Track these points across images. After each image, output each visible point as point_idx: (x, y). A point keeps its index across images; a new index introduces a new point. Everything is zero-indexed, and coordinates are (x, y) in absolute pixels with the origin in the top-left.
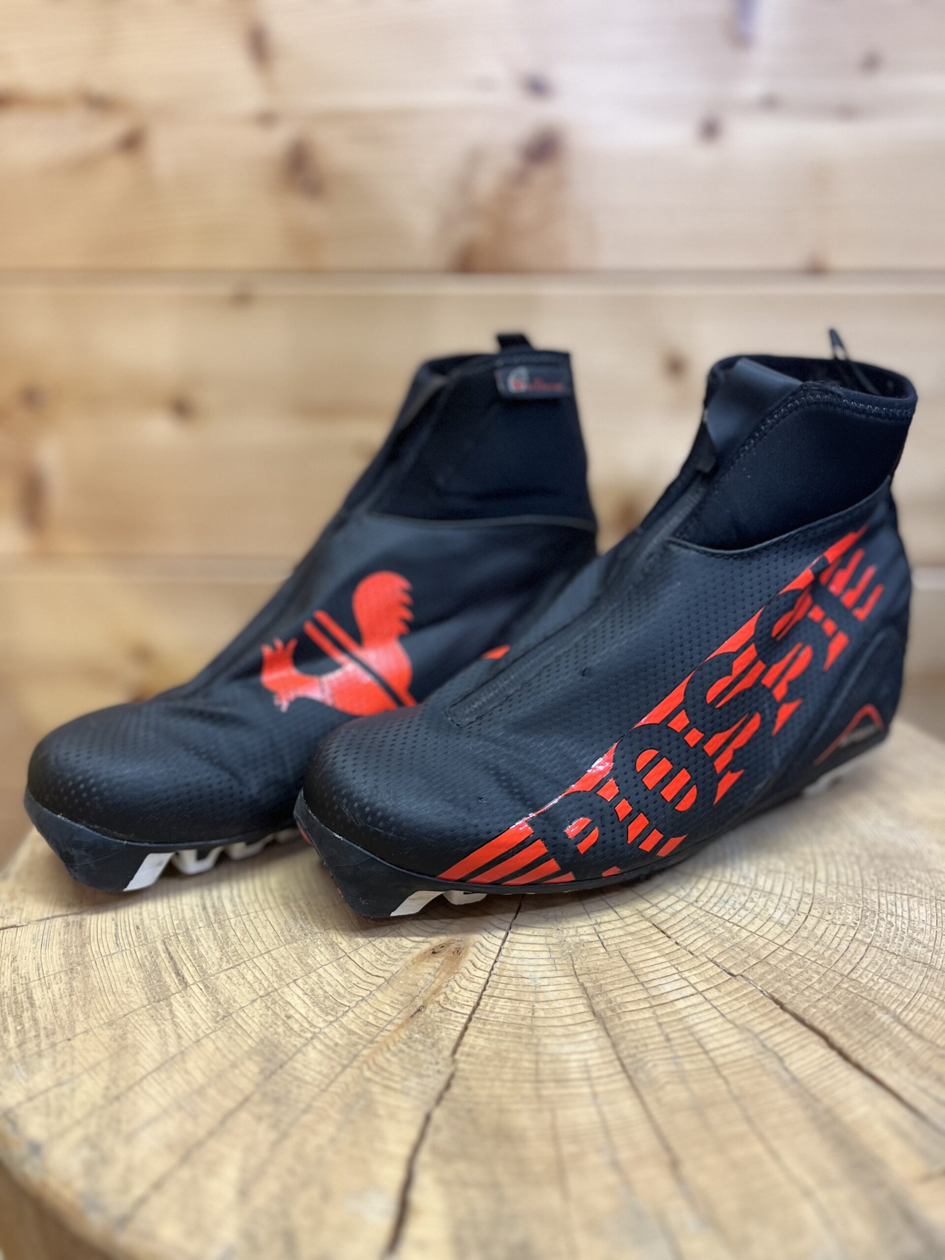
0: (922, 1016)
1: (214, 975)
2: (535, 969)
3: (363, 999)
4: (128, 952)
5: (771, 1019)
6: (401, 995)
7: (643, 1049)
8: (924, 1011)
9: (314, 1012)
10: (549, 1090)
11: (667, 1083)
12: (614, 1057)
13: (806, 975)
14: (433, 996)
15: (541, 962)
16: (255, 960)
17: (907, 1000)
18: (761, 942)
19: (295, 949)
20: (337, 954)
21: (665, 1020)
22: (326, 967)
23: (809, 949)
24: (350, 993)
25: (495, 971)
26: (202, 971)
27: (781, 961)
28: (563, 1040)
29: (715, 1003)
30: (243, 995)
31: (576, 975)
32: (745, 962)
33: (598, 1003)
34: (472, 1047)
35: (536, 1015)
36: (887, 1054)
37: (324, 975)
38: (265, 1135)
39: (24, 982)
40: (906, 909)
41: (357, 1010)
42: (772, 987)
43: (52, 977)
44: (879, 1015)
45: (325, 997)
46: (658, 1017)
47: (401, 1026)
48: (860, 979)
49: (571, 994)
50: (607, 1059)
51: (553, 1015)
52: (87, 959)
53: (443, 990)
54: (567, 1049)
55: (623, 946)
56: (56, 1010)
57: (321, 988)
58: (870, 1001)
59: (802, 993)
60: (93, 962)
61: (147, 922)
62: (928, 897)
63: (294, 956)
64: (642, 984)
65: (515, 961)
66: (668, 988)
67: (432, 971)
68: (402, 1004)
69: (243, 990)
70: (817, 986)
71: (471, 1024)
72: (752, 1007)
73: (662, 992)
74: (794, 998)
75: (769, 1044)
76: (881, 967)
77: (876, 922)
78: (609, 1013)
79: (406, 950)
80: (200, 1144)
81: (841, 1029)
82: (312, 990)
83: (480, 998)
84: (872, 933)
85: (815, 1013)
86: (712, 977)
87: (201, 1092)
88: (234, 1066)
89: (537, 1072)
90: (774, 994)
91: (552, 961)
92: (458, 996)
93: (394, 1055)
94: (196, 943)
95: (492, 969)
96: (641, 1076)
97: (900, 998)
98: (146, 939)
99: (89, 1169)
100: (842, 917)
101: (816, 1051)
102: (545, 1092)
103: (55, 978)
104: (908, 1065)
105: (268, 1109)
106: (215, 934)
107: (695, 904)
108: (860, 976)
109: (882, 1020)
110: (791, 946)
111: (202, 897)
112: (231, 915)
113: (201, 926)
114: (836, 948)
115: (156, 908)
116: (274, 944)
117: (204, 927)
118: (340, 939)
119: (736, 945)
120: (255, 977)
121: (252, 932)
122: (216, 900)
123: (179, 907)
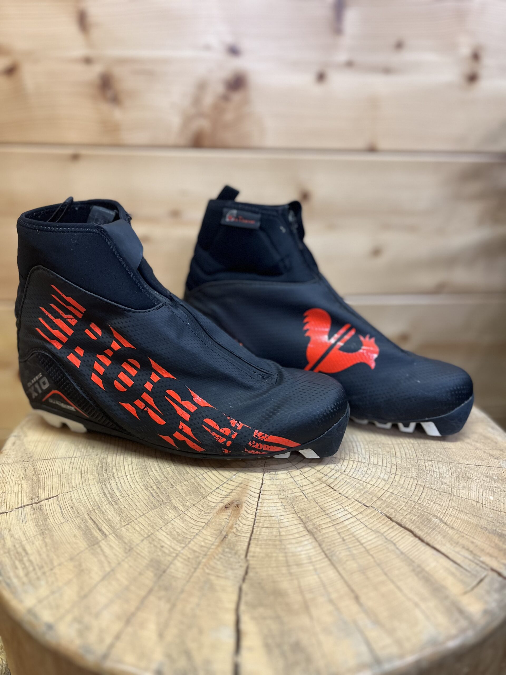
0: (452, 518)
1: (118, 529)
2: (277, 511)
3: (197, 534)
4: (71, 521)
5: (388, 526)
6: (215, 530)
7: (333, 546)
8: (452, 516)
9: (174, 543)
10: (294, 569)
11: (347, 560)
12: (321, 551)
13: (400, 504)
14: (230, 530)
15: (278, 508)
16: (138, 519)
17: (444, 511)
18: (377, 489)
19: (157, 512)
20: (179, 512)
21: (341, 531)
22: (175, 520)
23: (398, 491)
24: (190, 532)
25: (257, 514)
26: (112, 527)
27: (388, 498)
28: (296, 545)
29: (362, 521)
30: (136, 538)
31: (296, 513)
32: (372, 500)
33: (309, 526)
34: (254, 552)
35: (281, 534)
36: (439, 538)
37: (175, 524)
38: (164, 606)
39: (19, 542)
40: (437, 468)
41: (195, 540)
42: (385, 510)
43: (33, 538)
44: (433, 519)
45: (179, 535)
46: (337, 529)
47: (218, 546)
48: (422, 503)
49: (296, 522)
50: (318, 552)
51: (289, 534)
52: (49, 526)
53: (235, 526)
54: (299, 549)
55: (315, 497)
56: (40, 555)
57: (175, 531)
58: (429, 513)
59: (399, 512)
60: (54, 529)
61: (76, 505)
62: (446, 461)
63: (158, 516)
64: (327, 514)
65: (266, 509)
66: (339, 515)
67: (227, 517)
68: (216, 535)
69: (136, 535)
70: (405, 508)
71: (252, 542)
72: (378, 521)
73: (337, 518)
74: (396, 515)
75: (389, 538)
76: (431, 496)
77: (425, 475)
78: (315, 530)
79: (212, 508)
80: (133, 614)
81: (418, 527)
82: (171, 532)
83: (253, 528)
84: (424, 481)
85: (405, 521)
86: (358, 508)
87: (127, 588)
88: (140, 574)
89: (287, 562)
90: (387, 514)
91: (283, 507)
92: (242, 528)
93: (218, 560)
94: (105, 513)
95: (256, 513)
96: (334, 558)
97: (441, 510)
98: (78, 513)
99: (81, 633)
100: (410, 474)
101: (409, 539)
102: (292, 571)
103: (35, 538)
104: (449, 542)
105: (162, 593)
106: (114, 508)
107: (344, 473)
108: (422, 502)
109: (435, 522)
110: (390, 490)
111: (102, 489)
112: (120, 497)
113: (105, 504)
114: (410, 489)
115: (79, 496)
116: (146, 510)
117: (107, 504)
118: (178, 505)
119: (366, 492)
120: (140, 528)
121: (133, 505)
122: (110, 490)
123: (91, 495)
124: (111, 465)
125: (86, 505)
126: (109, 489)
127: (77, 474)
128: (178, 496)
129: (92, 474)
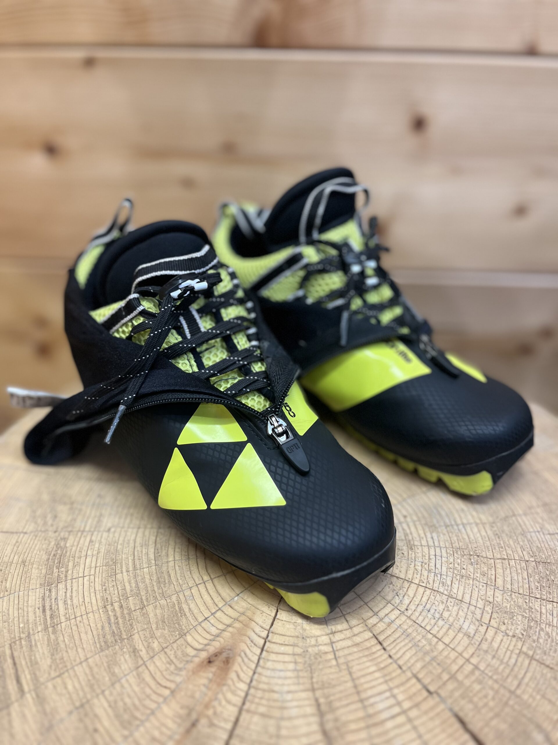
1: (44, 684)
2: (283, 682)
3: (153, 712)
6: (182, 708)
9: (115, 726)
13: (484, 692)
14: (205, 710)
15: (288, 674)
16: (75, 668)
18: (453, 655)
19: (107, 656)
20: (137, 662)
21: (376, 741)
22: (127, 676)
23: (487, 663)
24: (144, 705)
25: (254, 683)
27: (467, 677)
29: (416, 723)
31: (313, 690)
32: (440, 677)
33: (328, 721)
35: (280, 733)
37: (126, 685)
41: (148, 724)
42: (459, 705)
45: (125, 710)
46: (371, 738)
48: (523, 696)
49: (308, 711)
51: (294, 734)
53: (213, 703)
55: (350, 658)
57: (122, 700)
58: (529, 719)
59: (480, 712)
63: (105, 664)
64: (362, 701)
65: (268, 673)
66: (381, 707)
67: (206, 682)
68: (181, 717)
69: (64, 700)
70: (491, 704)
72: (442, 727)
73: (375, 711)
74: (474, 716)
76: (539, 682)
77: (537, 634)
78: (335, 733)
79: (189, 659)
82: (116, 702)
83: (240, 713)
84: (534, 645)
86: (414, 694)
90: (459, 713)
91: (295, 674)
92: (223, 710)
94: (34, 648)
95: (251, 681)
106: (49, 640)
107: (406, 613)
108: (523, 692)
110: (474, 661)
111: (44, 599)
112: (63, 619)
113: (39, 630)
114: (508, 662)
115: (8, 610)
116: (91, 652)
117: (41, 631)
118: (141, 647)
119: (434, 659)
120: (74, 687)
121: (76, 637)
122: (53, 603)
123: (26, 609)
124: (68, 553)
125: (13, 628)
126: (53, 600)
127: (18, 566)
128: (146, 626)
129: (38, 568)
